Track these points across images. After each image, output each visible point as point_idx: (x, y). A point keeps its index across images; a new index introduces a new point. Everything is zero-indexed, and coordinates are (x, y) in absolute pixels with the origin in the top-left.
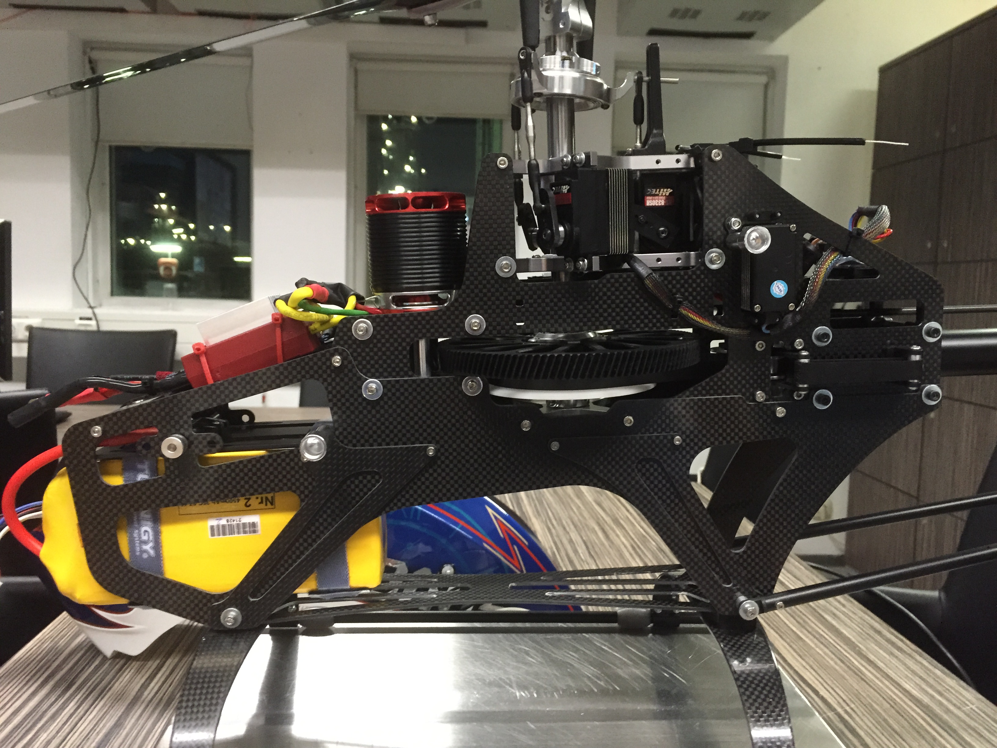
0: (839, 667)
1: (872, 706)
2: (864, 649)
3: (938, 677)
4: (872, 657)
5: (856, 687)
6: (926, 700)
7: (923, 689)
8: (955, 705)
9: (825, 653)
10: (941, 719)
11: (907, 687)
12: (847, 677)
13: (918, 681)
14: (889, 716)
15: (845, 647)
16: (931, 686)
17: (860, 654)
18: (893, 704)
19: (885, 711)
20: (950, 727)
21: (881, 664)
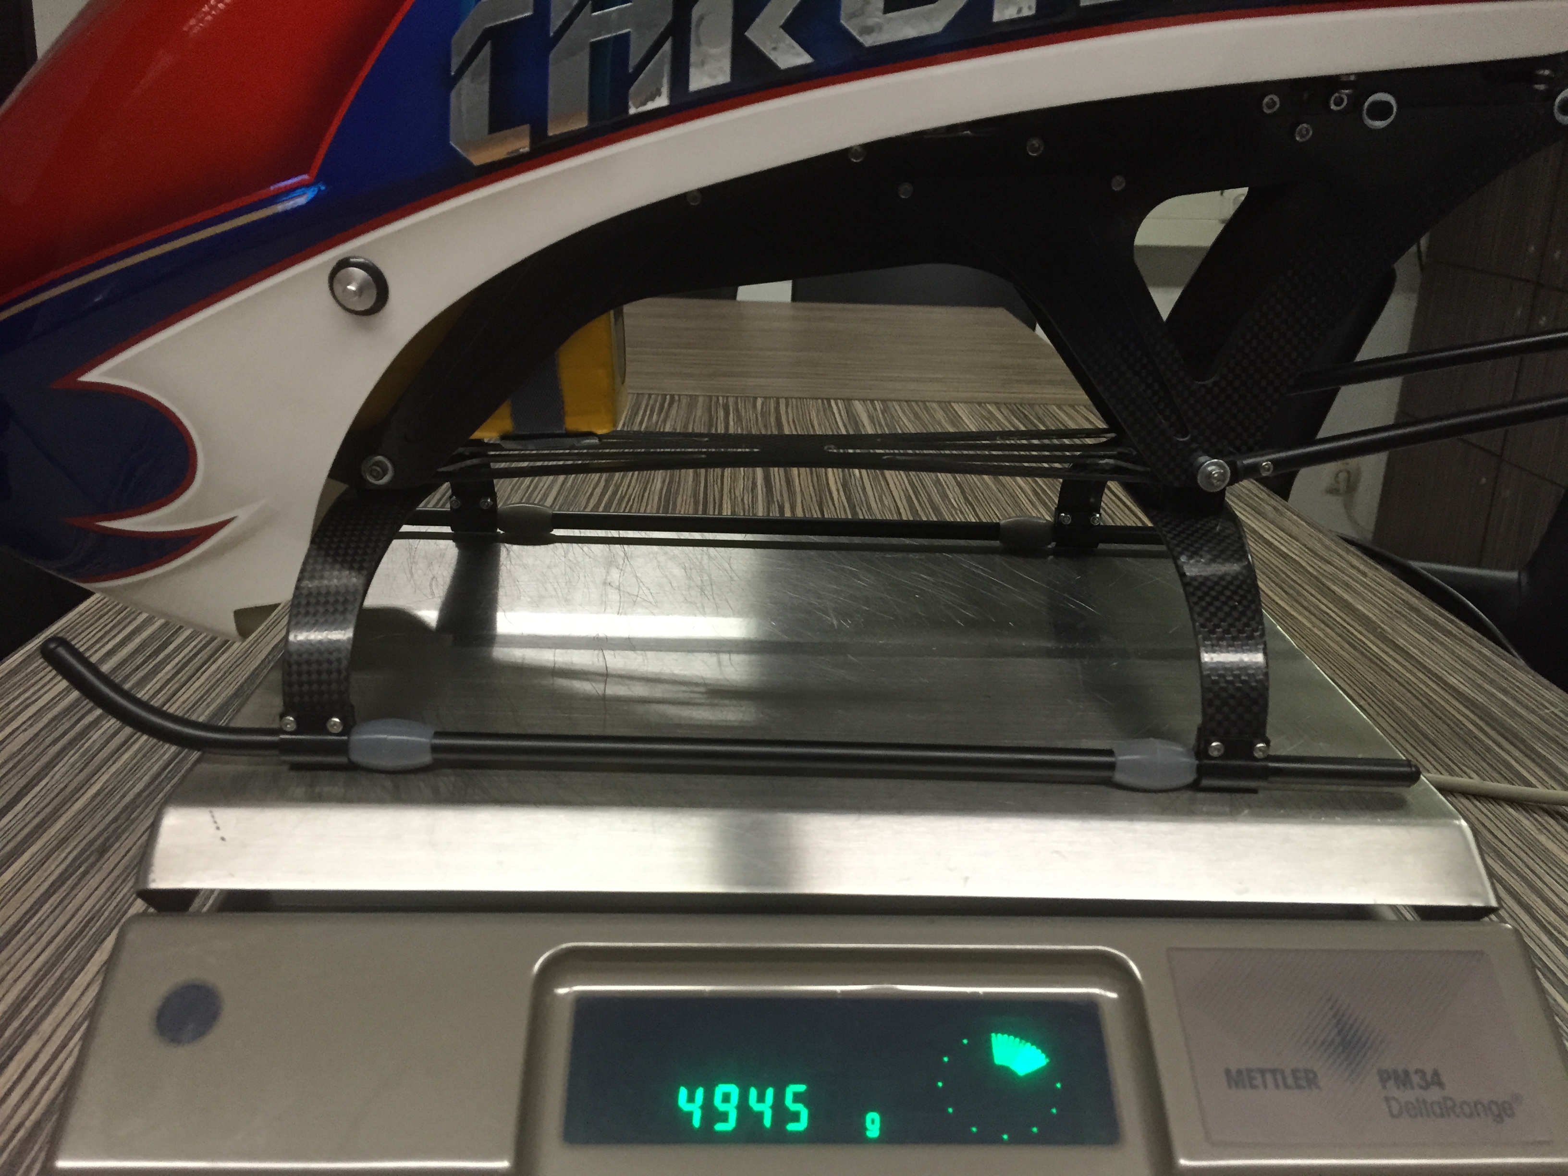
0: (1346, 653)
1: (1393, 704)
2: (1389, 630)
3: (1504, 671)
4: (1401, 642)
5: (1371, 678)
6: (1481, 699)
7: (1480, 686)
8: (1527, 708)
9: (1326, 635)
10: (1502, 725)
11: (1452, 680)
12: (1358, 666)
13: (1471, 673)
14: (1420, 718)
15: (1360, 628)
16: (1492, 682)
17: (1383, 637)
18: (1428, 703)
19: (1413, 711)
20: (1516, 736)
21: (1413, 651)
